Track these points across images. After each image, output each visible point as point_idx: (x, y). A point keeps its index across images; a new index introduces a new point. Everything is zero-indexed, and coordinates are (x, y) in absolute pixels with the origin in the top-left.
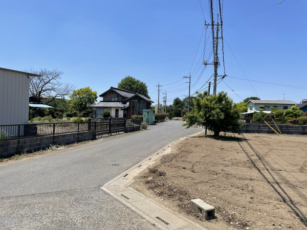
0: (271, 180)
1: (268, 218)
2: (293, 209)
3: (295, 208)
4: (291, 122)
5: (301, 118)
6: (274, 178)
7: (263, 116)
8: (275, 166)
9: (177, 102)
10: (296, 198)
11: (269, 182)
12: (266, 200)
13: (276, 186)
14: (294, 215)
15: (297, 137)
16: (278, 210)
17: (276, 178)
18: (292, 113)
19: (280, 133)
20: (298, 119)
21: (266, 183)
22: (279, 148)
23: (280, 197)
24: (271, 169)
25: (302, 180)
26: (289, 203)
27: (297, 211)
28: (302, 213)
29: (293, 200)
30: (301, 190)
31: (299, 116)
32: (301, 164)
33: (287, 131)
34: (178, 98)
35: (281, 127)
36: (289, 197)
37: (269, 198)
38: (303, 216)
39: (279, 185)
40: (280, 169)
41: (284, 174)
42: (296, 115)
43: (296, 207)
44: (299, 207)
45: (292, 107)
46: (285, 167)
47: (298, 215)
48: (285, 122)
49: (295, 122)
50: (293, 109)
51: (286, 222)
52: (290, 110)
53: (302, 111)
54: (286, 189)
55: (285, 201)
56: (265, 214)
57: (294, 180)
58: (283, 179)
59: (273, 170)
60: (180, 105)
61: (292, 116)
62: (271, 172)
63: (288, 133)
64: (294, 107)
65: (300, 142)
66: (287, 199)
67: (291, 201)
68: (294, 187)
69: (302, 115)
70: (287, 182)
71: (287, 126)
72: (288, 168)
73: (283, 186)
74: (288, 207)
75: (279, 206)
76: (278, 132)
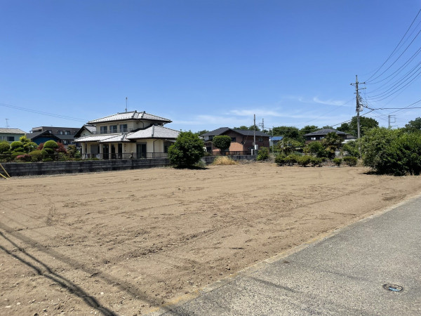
0: (10, 247)
1: (25, 308)
2: (55, 280)
3: (57, 278)
4: (22, 159)
5: (33, 152)
6: (14, 244)
8: (12, 226)
10: (53, 263)
11: (8, 252)
12: (13, 282)
13: (21, 255)
14: (58, 288)
15: (31, 179)
16: (35, 290)
17: (18, 242)
18: (22, 146)
19: (7, 176)
20: (30, 153)
21: (6, 255)
22: (10, 197)
23: (32, 270)
24: (7, 231)
25: (53, 236)
26: (47, 273)
27: (62, 281)
28: (69, 281)
29: (51, 267)
30: (56, 249)
31: (31, 149)
32: (46, 214)
33: (17, 171)
35: (8, 167)
36: (44, 265)
37: (17, 276)
38: (71, 284)
39: (24, 252)
40: (20, 227)
41: (27, 234)
42: (26, 149)
43: (58, 276)
44: (61, 274)
45: (21, 138)
46: (26, 224)
47: (64, 286)
48: (13, 159)
49: (27, 158)
50: (23, 140)
51: (53, 302)
52: (18, 141)
53: (35, 144)
54: (35, 255)
55: (40, 272)
56: (19, 303)
57: (43, 238)
58: (28, 241)
59: (9, 231)
61: (21, 151)
62: (7, 235)
63: (19, 174)
64: (24, 137)
65: (37, 185)
66: (43, 268)
67: (49, 270)
68: (45, 249)
69: (35, 148)
70: (34, 245)
71: (17, 165)
72: (31, 224)
73: (30, 251)
74: (48, 280)
75: (34, 284)
76: (4, 174)
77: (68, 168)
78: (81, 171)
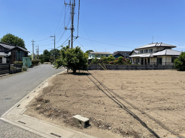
0: (110, 96)
1: (118, 119)
2: (128, 112)
3: (128, 111)
4: (111, 63)
5: (115, 61)
6: (111, 94)
7: (97, 61)
8: (110, 88)
9: (46, 52)
11: (109, 97)
12: (113, 108)
13: (114, 99)
14: (129, 115)
15: (114, 71)
16: (121, 113)
17: (112, 94)
18: (111, 59)
20: (113, 62)
21: (109, 98)
22: (108, 77)
23: (119, 105)
24: (108, 90)
25: (124, 94)
26: (124, 108)
27: (130, 112)
28: (133, 113)
29: (125, 106)
30: (126, 99)
31: (114, 60)
32: (121, 85)
34: (46, 50)
35: (106, 66)
36: (123, 105)
37: (114, 106)
38: (134, 114)
39: (115, 98)
40: (112, 89)
41: (115, 91)
42: (112, 60)
43: (128, 110)
45: (110, 56)
46: (114, 88)
47: (131, 115)
48: (108, 63)
49: (112, 63)
50: (111, 57)
51: (128, 120)
52: (109, 57)
53: (115, 58)
54: (119, 100)
55: (121, 107)
56: (116, 117)
57: (121, 94)
58: (116, 95)
59: (109, 90)
60: (48, 54)
61: (110, 60)
62: (108, 91)
63: (110, 69)
64: (111, 55)
65: (116, 74)
66: (123, 106)
68: (122, 98)
69: (115, 59)
70: (118, 96)
71: (109, 66)
72: (116, 88)
73: (117, 98)
74: (125, 111)
75: (120, 111)
76: (105, 69)
77: (127, 68)
78: (132, 69)
